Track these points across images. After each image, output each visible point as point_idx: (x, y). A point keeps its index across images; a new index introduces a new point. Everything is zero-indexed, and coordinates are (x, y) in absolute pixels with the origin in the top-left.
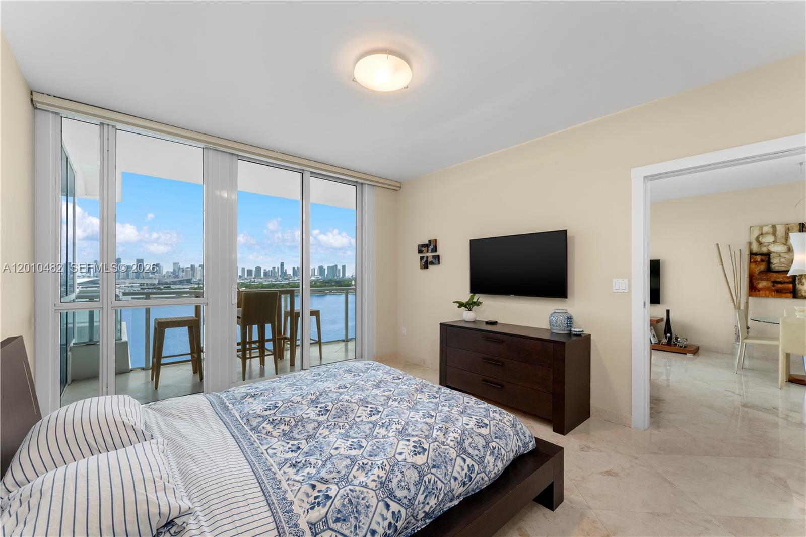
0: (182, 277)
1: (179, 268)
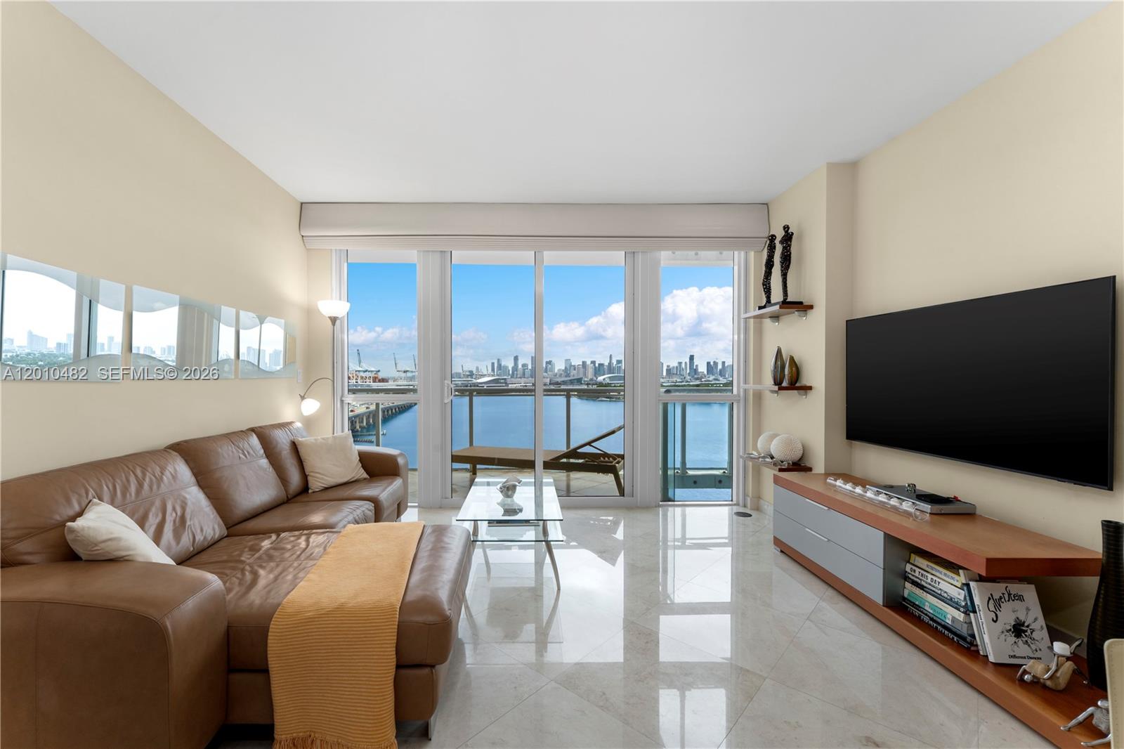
0: (574, 376)
1: (571, 366)
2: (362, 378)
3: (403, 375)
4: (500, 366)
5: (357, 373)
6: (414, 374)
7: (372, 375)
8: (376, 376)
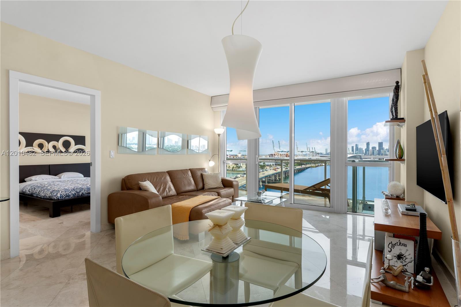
2: (281, 155)
3: (301, 153)
4: (357, 148)
5: (278, 152)
6: (306, 153)
7: (285, 153)
8: (287, 154)
